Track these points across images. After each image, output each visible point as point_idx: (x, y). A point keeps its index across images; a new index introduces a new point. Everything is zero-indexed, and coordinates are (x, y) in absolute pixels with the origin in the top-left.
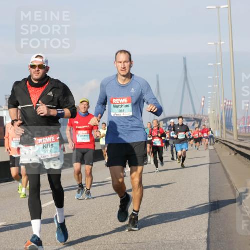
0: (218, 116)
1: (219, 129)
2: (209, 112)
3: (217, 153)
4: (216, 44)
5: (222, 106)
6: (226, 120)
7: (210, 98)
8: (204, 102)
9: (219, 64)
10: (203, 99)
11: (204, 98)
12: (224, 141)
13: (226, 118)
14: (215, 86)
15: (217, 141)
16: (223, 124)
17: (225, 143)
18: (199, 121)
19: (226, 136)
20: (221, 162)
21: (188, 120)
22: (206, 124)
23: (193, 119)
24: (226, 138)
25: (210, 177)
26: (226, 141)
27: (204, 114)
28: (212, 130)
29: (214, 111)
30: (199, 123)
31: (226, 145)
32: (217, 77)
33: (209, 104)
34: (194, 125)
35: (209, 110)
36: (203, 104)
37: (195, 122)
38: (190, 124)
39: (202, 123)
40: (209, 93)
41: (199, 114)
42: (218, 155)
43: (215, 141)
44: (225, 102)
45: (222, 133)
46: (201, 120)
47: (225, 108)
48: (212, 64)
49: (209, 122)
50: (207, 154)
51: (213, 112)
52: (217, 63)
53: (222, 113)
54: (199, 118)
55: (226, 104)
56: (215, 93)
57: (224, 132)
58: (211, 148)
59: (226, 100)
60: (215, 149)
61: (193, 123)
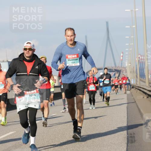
0: (134, 68)
1: (134, 78)
2: (127, 64)
3: (133, 96)
4: (132, 11)
5: (137, 59)
6: (140, 71)
7: (127, 53)
8: (122, 56)
9: (134, 26)
10: (122, 55)
11: (123, 53)
12: (138, 87)
13: (140, 69)
14: (131, 44)
15: (133, 87)
16: (137, 74)
17: (139, 89)
18: (119, 71)
19: (140, 83)
20: (135, 102)
21: (111, 70)
22: (124, 74)
23: (114, 70)
24: (140, 85)
25: (127, 115)
26: (140, 87)
27: (122, 66)
28: (129, 78)
29: (130, 63)
30: (118, 73)
31: (140, 90)
32: (132, 37)
33: (127, 58)
34: (115, 75)
35: (126, 62)
36: (121, 58)
37: (116, 72)
38: (112, 74)
39: (121, 73)
40: (127, 49)
41: (119, 66)
42: (134, 98)
43: (132, 87)
44: (139, 56)
45: (136, 81)
46: (121, 70)
47: (139, 61)
48: (129, 27)
49: (126, 72)
50: (125, 96)
51: (130, 65)
52: (133, 26)
53: (137, 65)
54: (119, 69)
55: (140, 58)
56: (131, 49)
57: (138, 80)
58: (128, 92)
59: (140, 55)
60: (131, 93)
61: (114, 73)
